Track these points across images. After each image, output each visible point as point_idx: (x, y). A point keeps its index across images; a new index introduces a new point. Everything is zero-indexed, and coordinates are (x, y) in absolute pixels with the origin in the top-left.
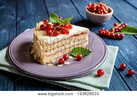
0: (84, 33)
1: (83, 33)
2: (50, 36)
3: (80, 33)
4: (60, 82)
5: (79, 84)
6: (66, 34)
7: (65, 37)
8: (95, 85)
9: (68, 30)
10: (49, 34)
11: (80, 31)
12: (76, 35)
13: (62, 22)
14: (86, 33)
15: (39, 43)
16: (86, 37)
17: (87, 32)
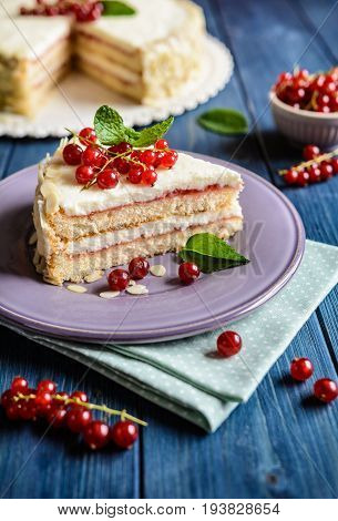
0: (222, 185)
1: (214, 187)
2: (85, 188)
3: (201, 186)
4: (87, 352)
5: (150, 369)
6: (142, 186)
7: (137, 194)
8: (202, 381)
9: (150, 171)
10: (82, 180)
11: (201, 179)
12: (187, 192)
13: (136, 139)
14: (226, 186)
15: (40, 206)
16: (228, 202)
17: (233, 184)
